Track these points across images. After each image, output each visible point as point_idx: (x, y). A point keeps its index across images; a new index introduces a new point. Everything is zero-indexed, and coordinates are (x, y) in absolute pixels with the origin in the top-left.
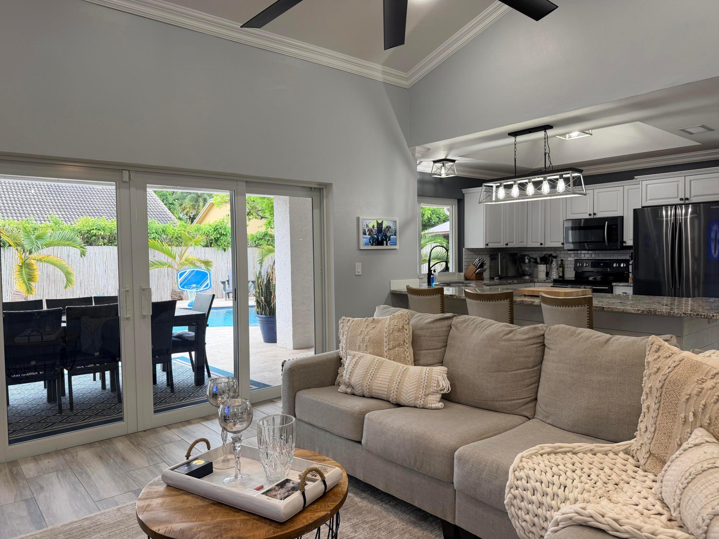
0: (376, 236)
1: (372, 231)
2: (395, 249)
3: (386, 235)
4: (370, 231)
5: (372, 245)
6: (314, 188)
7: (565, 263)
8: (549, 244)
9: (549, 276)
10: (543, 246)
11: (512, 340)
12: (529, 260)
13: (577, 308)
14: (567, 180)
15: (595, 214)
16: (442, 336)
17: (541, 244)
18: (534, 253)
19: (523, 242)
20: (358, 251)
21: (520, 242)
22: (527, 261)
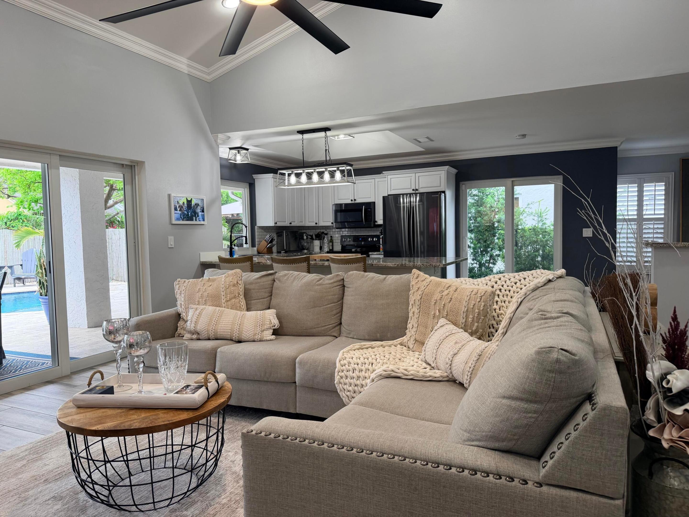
0: (186, 212)
1: (182, 207)
2: (203, 224)
3: (195, 211)
4: (181, 207)
5: (183, 220)
6: (126, 165)
7: (334, 239)
8: (322, 224)
9: (322, 250)
10: (317, 225)
11: (323, 285)
12: (307, 237)
13: (356, 265)
14: (342, 172)
15: (355, 200)
16: (268, 288)
17: (316, 223)
18: (310, 231)
19: (302, 222)
20: (170, 226)
21: (301, 222)
22: (305, 237)
